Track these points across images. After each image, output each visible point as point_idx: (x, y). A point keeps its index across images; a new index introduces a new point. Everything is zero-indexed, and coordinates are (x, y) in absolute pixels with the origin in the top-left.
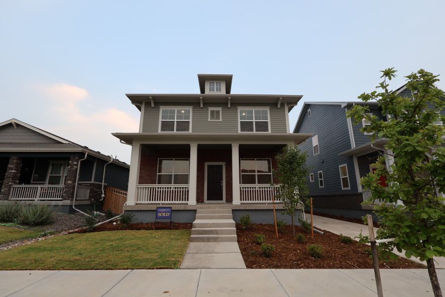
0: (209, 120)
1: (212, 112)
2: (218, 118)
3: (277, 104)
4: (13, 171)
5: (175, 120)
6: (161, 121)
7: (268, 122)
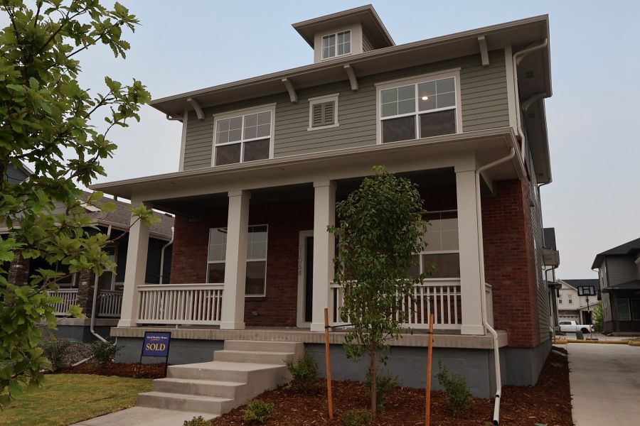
0: (310, 129)
1: (317, 107)
2: (330, 120)
3: (478, 57)
4: (17, 266)
5: (242, 141)
6: (217, 147)
7: (454, 109)
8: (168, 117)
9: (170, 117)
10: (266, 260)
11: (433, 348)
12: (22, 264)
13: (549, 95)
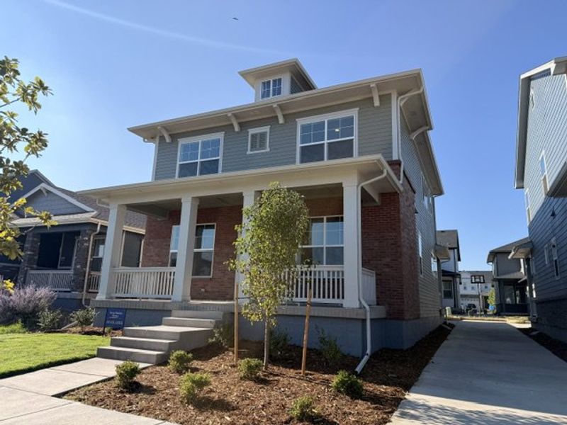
0: (248, 152)
1: (254, 136)
2: (262, 146)
3: (371, 100)
4: (29, 253)
5: (199, 160)
6: (180, 165)
7: (352, 140)
8: (144, 141)
9: (146, 140)
10: (212, 249)
11: (311, 317)
12: (32, 251)
13: (431, 128)
